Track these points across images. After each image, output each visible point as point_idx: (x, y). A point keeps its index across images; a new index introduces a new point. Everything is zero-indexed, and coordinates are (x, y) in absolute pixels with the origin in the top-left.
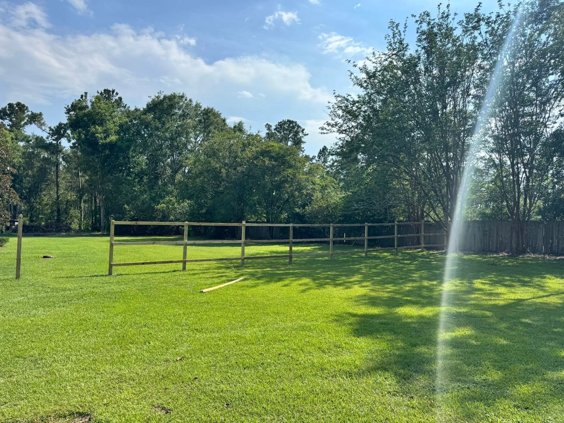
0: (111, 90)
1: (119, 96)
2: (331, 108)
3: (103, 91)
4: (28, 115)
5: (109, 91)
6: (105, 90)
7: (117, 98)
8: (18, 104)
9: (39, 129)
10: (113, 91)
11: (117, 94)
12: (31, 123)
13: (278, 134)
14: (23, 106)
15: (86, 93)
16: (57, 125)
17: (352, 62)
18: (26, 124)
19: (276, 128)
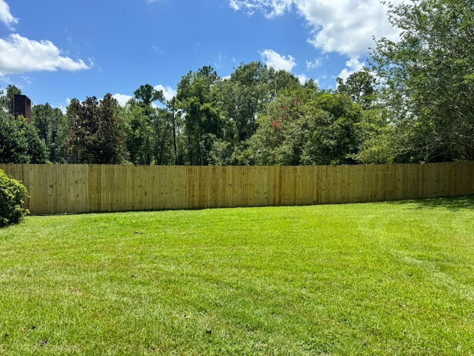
0: (208, 66)
1: (214, 71)
2: (373, 53)
3: (202, 69)
4: (153, 94)
5: (207, 67)
6: (204, 68)
7: (212, 72)
8: (147, 86)
9: (161, 103)
10: (210, 68)
11: (212, 69)
12: (156, 99)
13: (350, 86)
14: (150, 87)
15: (191, 72)
16: (172, 99)
17: (387, 3)
18: (153, 100)
19: (348, 81)
